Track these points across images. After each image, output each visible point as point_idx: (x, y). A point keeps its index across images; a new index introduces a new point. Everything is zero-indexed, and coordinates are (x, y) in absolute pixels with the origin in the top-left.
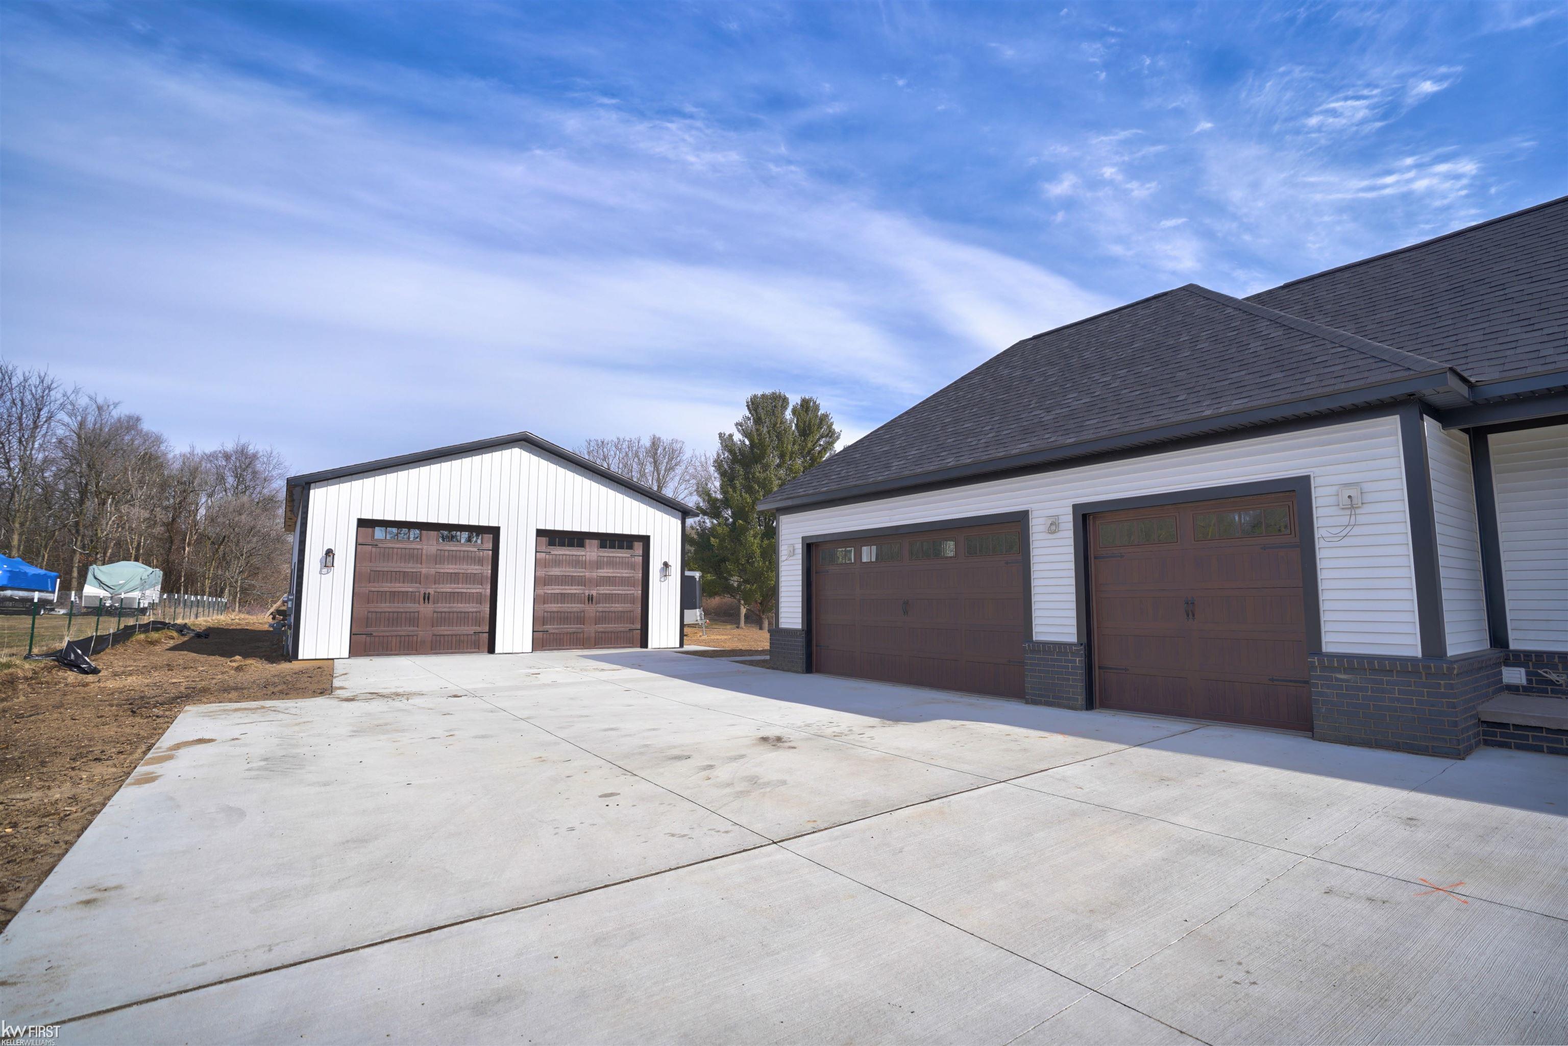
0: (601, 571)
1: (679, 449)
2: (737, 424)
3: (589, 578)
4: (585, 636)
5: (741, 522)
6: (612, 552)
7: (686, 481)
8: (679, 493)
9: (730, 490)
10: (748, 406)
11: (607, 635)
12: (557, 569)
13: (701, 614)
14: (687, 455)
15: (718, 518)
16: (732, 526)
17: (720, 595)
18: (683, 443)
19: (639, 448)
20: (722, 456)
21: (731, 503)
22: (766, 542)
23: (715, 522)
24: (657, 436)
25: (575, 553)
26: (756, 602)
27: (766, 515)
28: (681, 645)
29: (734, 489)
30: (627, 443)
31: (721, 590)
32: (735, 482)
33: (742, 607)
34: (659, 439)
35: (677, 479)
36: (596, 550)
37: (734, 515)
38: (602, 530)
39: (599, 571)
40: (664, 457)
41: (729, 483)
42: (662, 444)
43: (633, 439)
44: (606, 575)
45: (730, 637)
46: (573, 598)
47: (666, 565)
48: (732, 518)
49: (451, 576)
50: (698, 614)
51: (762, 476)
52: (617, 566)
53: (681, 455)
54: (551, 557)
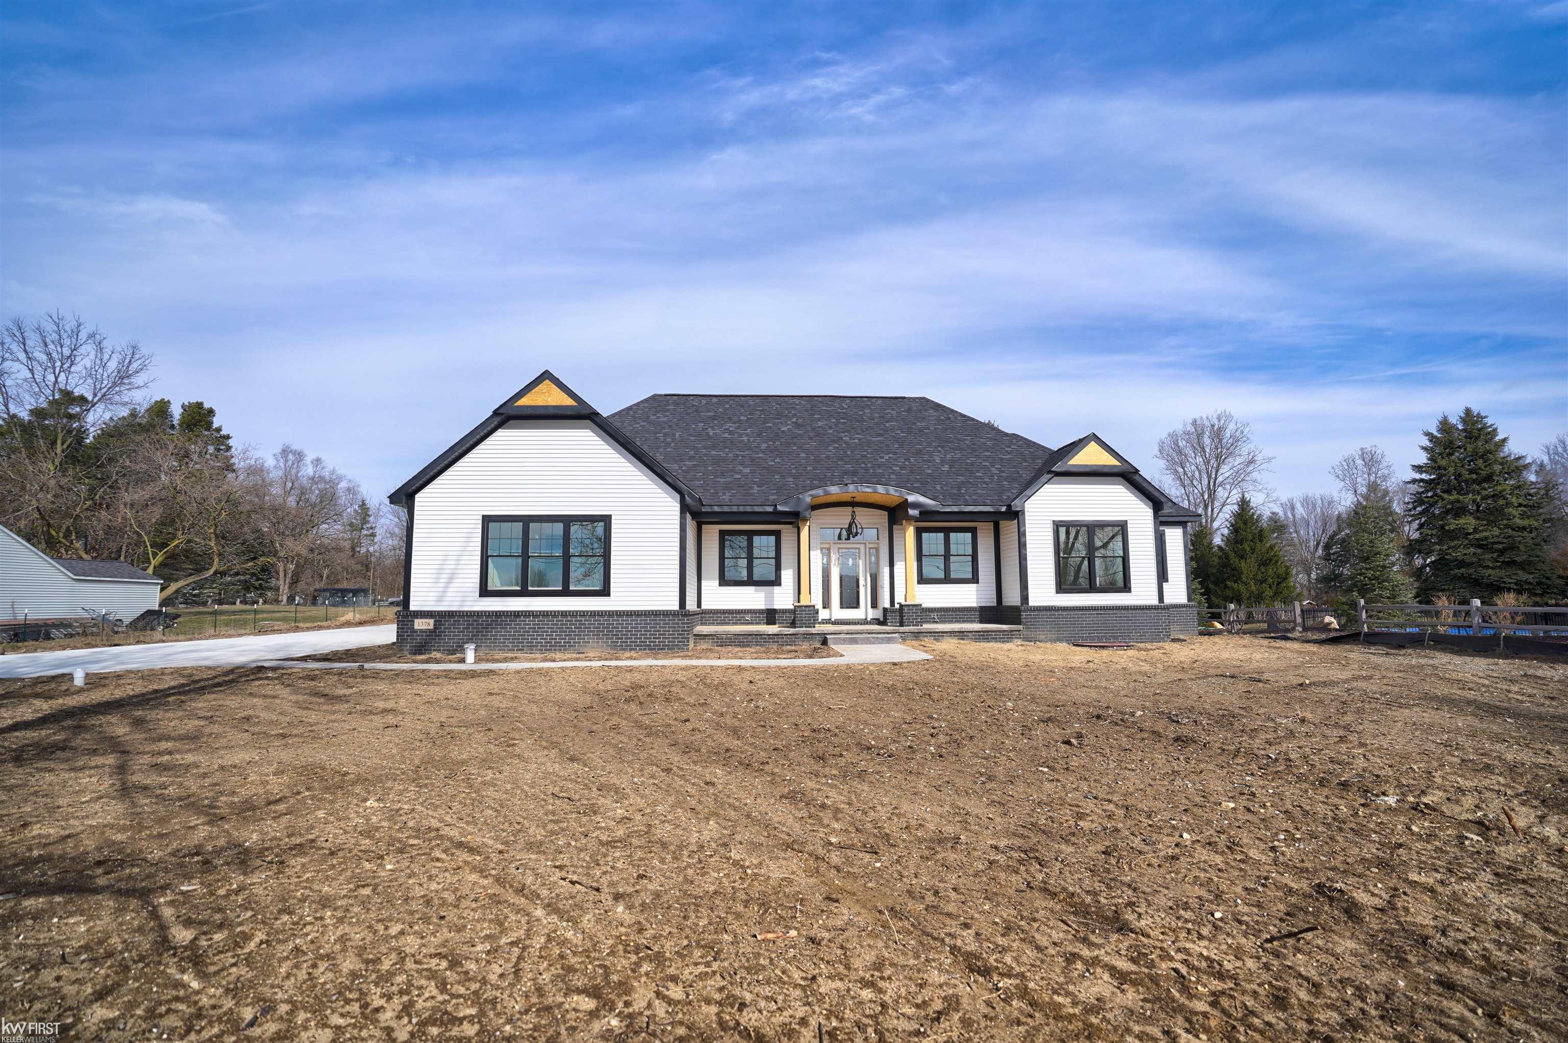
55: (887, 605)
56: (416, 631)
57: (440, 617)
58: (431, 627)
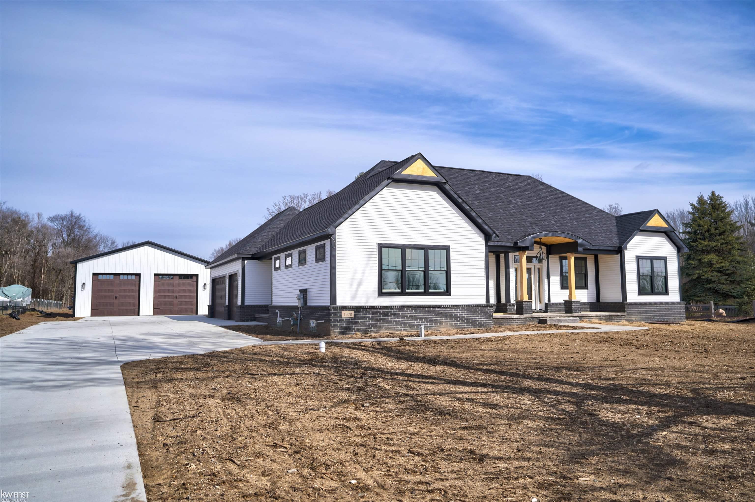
0: (180, 287)
3: (175, 290)
4: (174, 310)
6: (184, 281)
11: (182, 310)
12: (164, 287)
25: (170, 281)
36: (178, 280)
38: (180, 273)
44: (182, 289)
46: (169, 297)
47: (205, 284)
49: (125, 290)
52: (186, 285)
54: (161, 283)
55: (547, 301)
56: (343, 319)
57: (357, 309)
58: (353, 316)
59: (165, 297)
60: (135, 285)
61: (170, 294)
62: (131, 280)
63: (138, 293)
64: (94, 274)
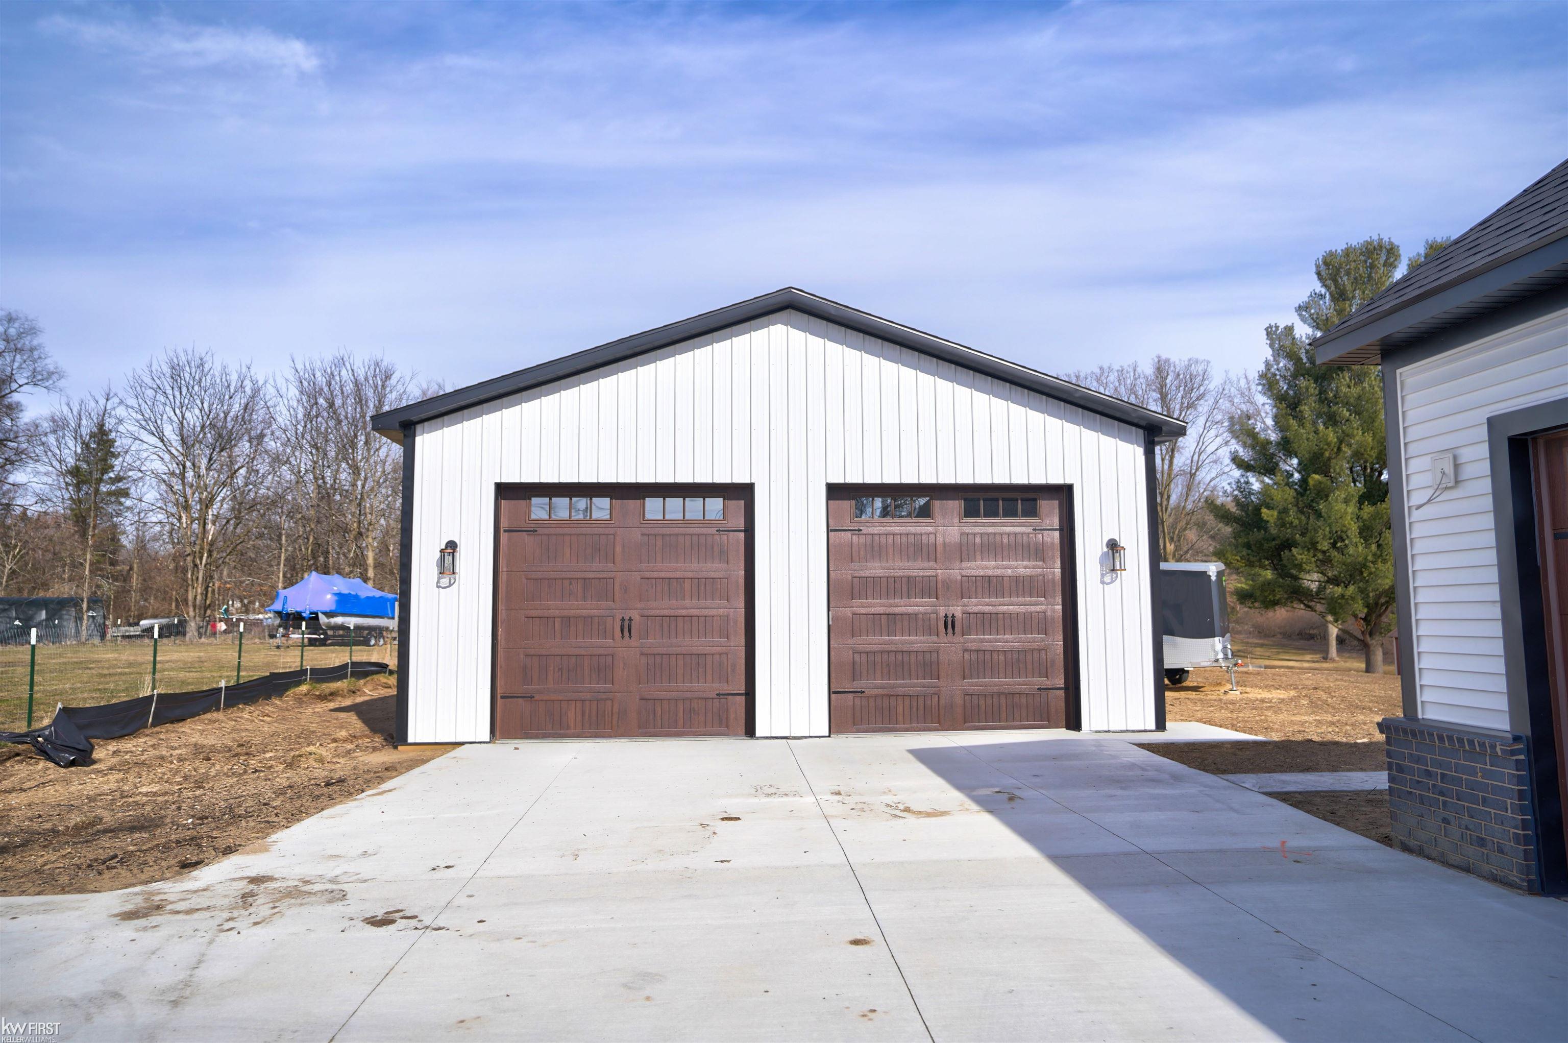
0: (969, 564)
1: (1201, 373)
2: (1300, 309)
3: (944, 582)
4: (942, 702)
5: (1316, 477)
6: (994, 525)
7: (1217, 423)
8: (1206, 444)
9: (1293, 422)
10: (1319, 274)
11: (989, 702)
12: (877, 564)
13: (1225, 648)
14: (1214, 383)
15: (1274, 474)
16: (1300, 486)
17: (1285, 605)
18: (1208, 362)
19: (1135, 379)
20: (1275, 367)
21: (1295, 446)
22: (1368, 509)
23: (1267, 480)
24: (1164, 357)
25: (912, 530)
26: (1355, 616)
27: (1366, 462)
28: (1161, 725)
29: (1300, 419)
30: (1116, 374)
31: (1286, 596)
32: (1302, 408)
33: (1330, 626)
34: (1167, 361)
35: (1201, 421)
36: (956, 520)
37: (1303, 468)
38: (965, 478)
39: (964, 564)
40: (1178, 388)
41: (1289, 411)
42: (1172, 368)
43: (1125, 367)
44: (981, 572)
45: (1293, 693)
46: (913, 622)
47: (1113, 546)
48: (1299, 472)
49: (670, 584)
50: (1219, 647)
51: (1355, 391)
52: (1006, 553)
53: (1206, 382)
54: (862, 539)
59: (892, 622)
60: (724, 555)
61: (918, 605)
62: (705, 522)
63: (740, 603)
64: (504, 491)
